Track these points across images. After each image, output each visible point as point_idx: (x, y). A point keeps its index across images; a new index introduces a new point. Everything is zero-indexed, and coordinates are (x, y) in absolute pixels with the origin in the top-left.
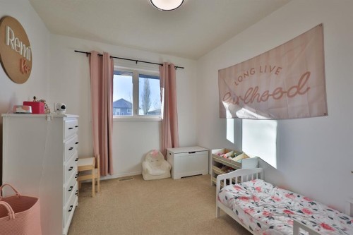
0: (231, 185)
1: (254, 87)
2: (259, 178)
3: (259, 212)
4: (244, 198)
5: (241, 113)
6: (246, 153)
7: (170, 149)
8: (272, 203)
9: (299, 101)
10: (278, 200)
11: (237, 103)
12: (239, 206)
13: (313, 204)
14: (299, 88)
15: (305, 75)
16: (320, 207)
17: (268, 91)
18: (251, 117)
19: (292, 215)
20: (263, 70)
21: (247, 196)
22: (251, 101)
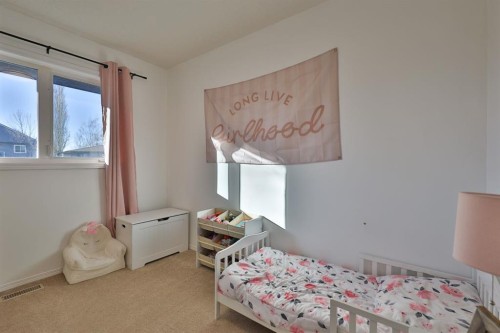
0: (234, 263)
1: (257, 119)
2: (265, 245)
3: (279, 297)
4: (257, 280)
5: (239, 155)
6: (247, 213)
7: (122, 218)
8: (290, 279)
9: (312, 141)
10: (294, 272)
11: (233, 141)
12: (252, 294)
13: (329, 267)
14: (312, 124)
15: (318, 109)
16: (337, 270)
17: (276, 127)
18: (252, 161)
19: (315, 290)
20: (269, 96)
21: (258, 275)
22: (254, 138)
